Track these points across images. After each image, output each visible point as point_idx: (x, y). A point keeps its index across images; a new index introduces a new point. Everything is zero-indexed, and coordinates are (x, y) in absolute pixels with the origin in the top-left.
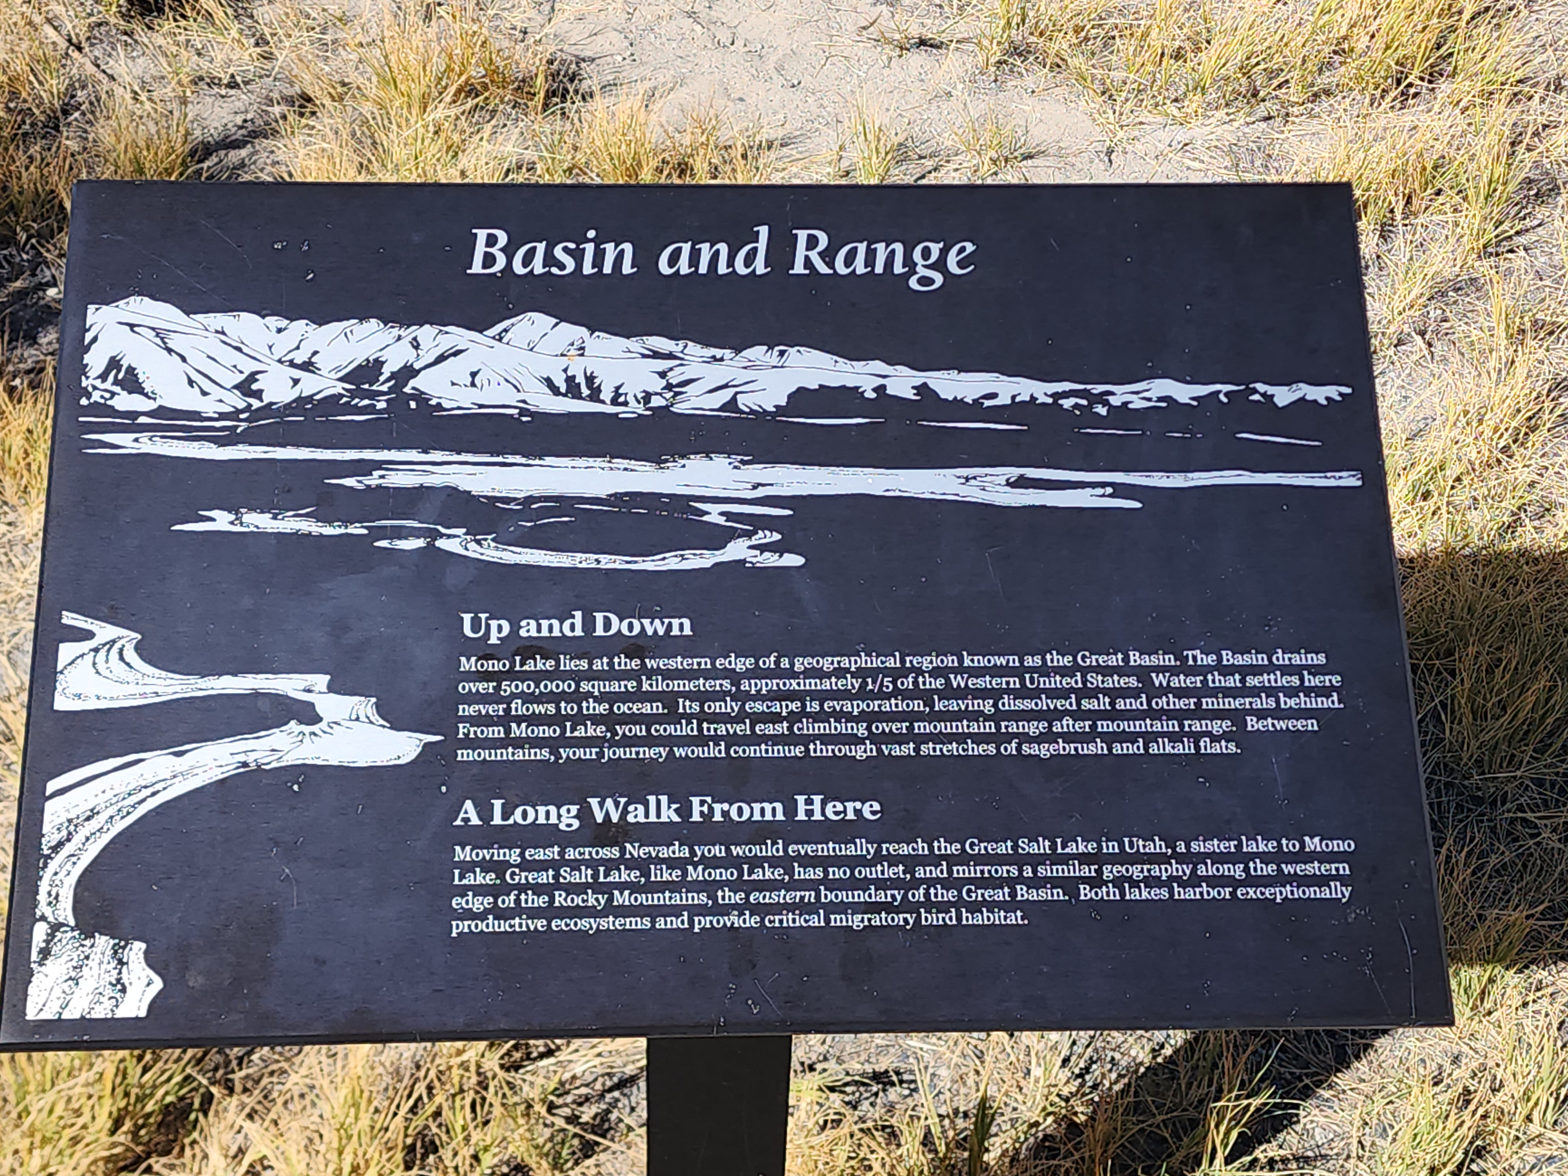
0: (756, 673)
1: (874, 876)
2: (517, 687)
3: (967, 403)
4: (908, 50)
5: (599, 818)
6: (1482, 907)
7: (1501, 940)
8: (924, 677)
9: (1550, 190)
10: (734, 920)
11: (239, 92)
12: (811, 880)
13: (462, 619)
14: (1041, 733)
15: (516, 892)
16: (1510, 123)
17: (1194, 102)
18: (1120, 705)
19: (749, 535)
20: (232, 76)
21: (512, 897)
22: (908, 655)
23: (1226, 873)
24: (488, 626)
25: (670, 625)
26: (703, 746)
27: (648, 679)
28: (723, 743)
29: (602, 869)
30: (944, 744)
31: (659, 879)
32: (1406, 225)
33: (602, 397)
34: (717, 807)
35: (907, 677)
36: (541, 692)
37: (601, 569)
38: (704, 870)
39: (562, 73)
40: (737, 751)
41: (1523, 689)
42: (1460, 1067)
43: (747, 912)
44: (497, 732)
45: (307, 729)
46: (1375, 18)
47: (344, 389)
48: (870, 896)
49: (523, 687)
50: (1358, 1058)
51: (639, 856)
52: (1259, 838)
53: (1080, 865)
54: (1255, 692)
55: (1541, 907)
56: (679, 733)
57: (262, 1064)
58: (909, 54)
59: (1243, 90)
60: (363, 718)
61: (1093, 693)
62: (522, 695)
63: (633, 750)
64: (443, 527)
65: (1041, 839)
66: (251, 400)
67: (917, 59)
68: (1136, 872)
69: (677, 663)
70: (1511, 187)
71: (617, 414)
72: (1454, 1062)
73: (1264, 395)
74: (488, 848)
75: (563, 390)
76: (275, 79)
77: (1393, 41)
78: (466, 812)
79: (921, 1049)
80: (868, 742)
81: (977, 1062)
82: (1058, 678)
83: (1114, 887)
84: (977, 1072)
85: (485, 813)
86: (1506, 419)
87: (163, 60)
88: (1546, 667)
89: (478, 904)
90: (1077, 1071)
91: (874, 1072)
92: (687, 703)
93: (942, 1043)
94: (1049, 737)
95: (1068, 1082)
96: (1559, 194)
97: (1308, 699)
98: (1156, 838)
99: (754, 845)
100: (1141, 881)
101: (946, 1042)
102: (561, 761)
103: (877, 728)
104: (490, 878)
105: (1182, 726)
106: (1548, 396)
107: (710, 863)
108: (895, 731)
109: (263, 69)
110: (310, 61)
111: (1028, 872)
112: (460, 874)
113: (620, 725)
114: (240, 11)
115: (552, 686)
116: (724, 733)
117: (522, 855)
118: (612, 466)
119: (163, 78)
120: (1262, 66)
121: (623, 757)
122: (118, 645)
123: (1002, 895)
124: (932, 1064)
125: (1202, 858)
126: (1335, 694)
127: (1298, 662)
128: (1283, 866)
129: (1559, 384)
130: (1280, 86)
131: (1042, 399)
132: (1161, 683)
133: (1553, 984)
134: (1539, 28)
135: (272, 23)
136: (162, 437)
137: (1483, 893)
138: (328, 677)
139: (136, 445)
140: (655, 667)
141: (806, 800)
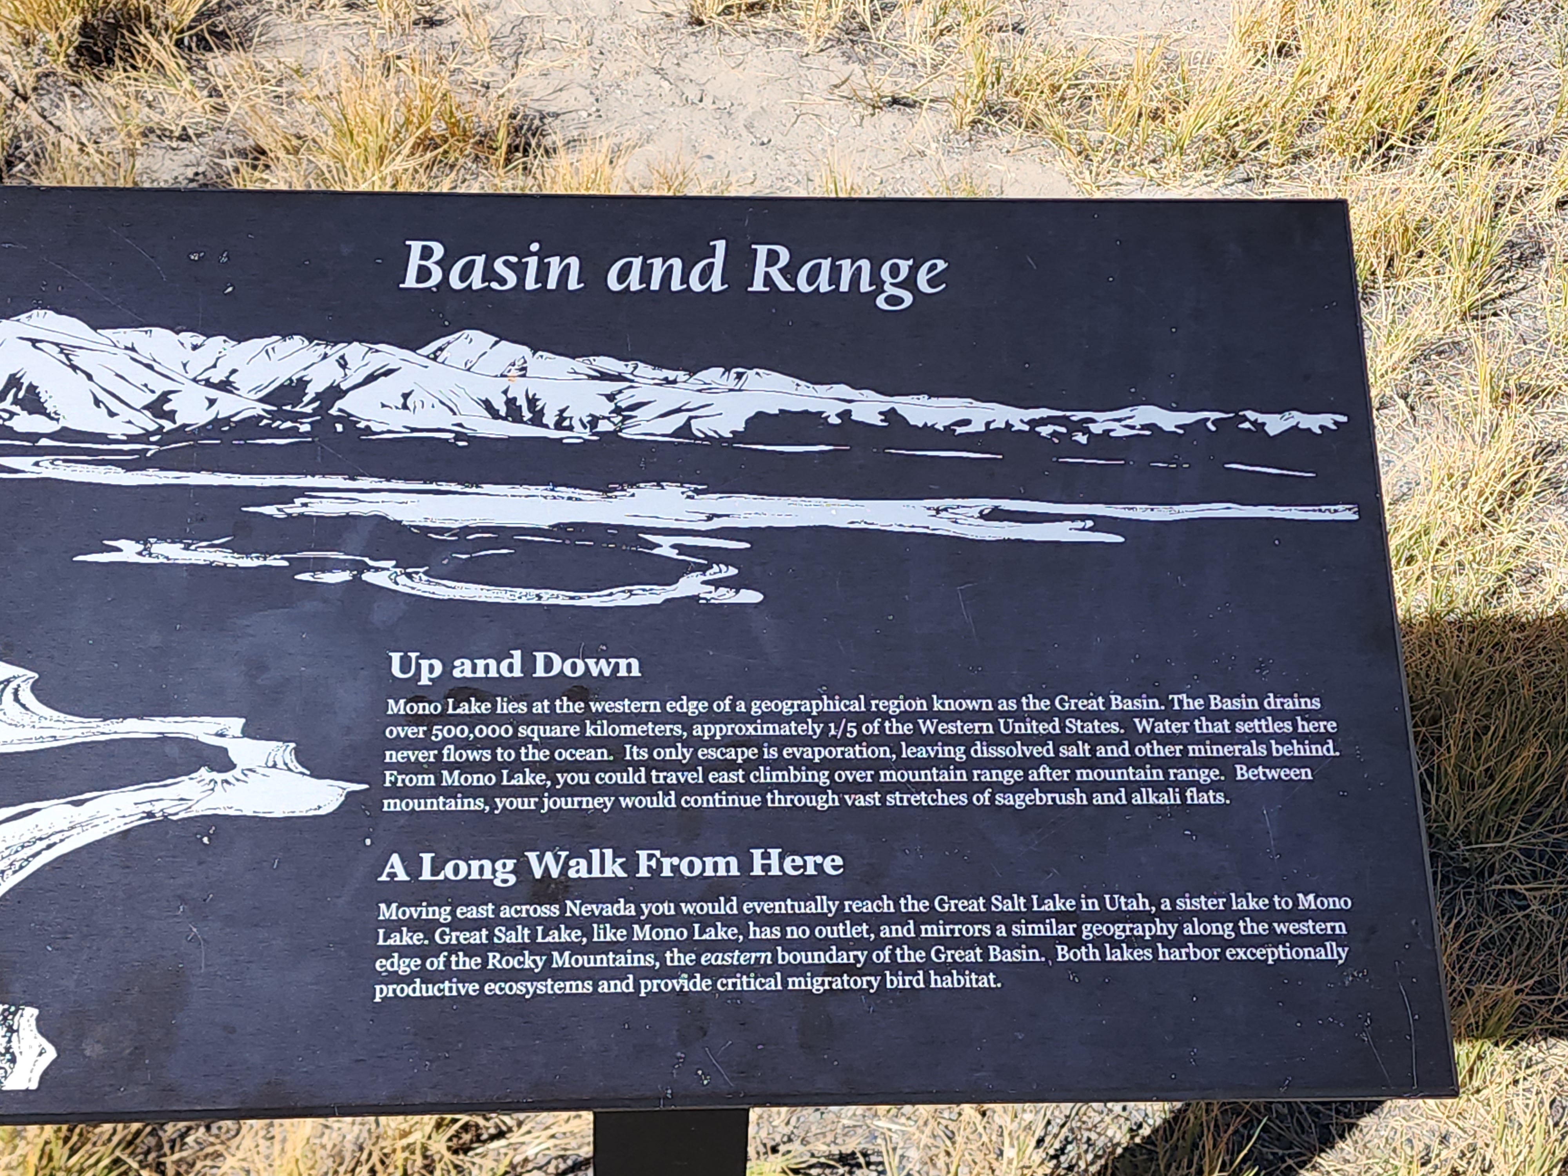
0: (710, 717)
1: (836, 936)
2: (449, 731)
3: (938, 430)
4: (881, 108)
5: (538, 873)
6: (1469, 982)
7: (1490, 1015)
8: (891, 722)
9: (1533, 254)
10: (683, 983)
11: (191, 144)
12: (768, 940)
13: (391, 657)
14: (1016, 782)
15: (446, 954)
16: (1493, 184)
17: (1172, 162)
18: (1101, 752)
19: (704, 569)
20: (184, 129)
21: (442, 959)
22: (874, 699)
23: (1214, 933)
24: (418, 666)
25: (617, 665)
26: (651, 796)
27: (592, 723)
28: (673, 793)
29: (540, 929)
30: (912, 794)
31: (602, 939)
32: (1388, 288)
33: (545, 421)
34: (667, 862)
35: (872, 722)
36: (475, 737)
37: (543, 605)
38: (651, 930)
39: (525, 127)
40: (690, 801)
41: (1512, 757)
42: (1448, 1147)
43: (698, 975)
44: (428, 780)
45: (219, 777)
46: (1356, 79)
47: (264, 410)
48: (831, 957)
49: (456, 731)
50: (1342, 1137)
51: (581, 915)
52: (1250, 895)
53: (1057, 924)
54: (1245, 739)
55: (1530, 982)
56: (625, 781)
57: (197, 1147)
58: (882, 113)
59: (1221, 150)
60: (280, 765)
61: (1073, 740)
62: (455, 741)
63: (576, 799)
64: (372, 559)
65: (1015, 896)
66: (163, 422)
67: (890, 118)
68: (1118, 931)
69: (624, 706)
70: (1494, 249)
71: (562, 439)
72: (1441, 1142)
73: (1254, 423)
74: (416, 906)
75: (503, 413)
76: (228, 132)
77: (1374, 102)
78: (392, 867)
79: (890, 1130)
80: (830, 792)
81: (948, 1143)
82: (1034, 723)
83: (1094, 947)
84: (948, 1154)
85: (413, 867)
86: (1491, 482)
87: (111, 111)
88: (1535, 735)
89: (404, 966)
90: (1052, 1152)
91: (841, 1154)
92: (635, 749)
93: (912, 1123)
94: (1024, 786)
95: (1042, 1163)
96: (1542, 257)
97: (1301, 747)
98: (1140, 895)
99: (706, 902)
100: (1123, 941)
101: (916, 1122)
102: (496, 812)
103: (840, 776)
104: (418, 938)
105: (1166, 774)
106: (1534, 460)
107: (658, 922)
108: (859, 780)
109: (216, 121)
110: (264, 114)
111: (1001, 931)
112: (385, 933)
113: (562, 772)
114: (194, 63)
115: (487, 731)
116: (675, 781)
117: (453, 913)
118: (555, 494)
119: (112, 129)
120: (1241, 127)
121: (564, 807)
122: (13, 685)
123: (973, 956)
124: (901, 1145)
125: (1187, 916)
126: (1330, 741)
127: (1291, 707)
128: (1275, 925)
129: (1544, 449)
130: (1259, 147)
131: (1018, 426)
132: (1144, 729)
133: (1544, 1060)
134: (1519, 92)
135: (226, 76)
136: (65, 461)
137: (1472, 967)
138: (243, 720)
139: (36, 469)
140: (600, 710)
141: (762, 854)
